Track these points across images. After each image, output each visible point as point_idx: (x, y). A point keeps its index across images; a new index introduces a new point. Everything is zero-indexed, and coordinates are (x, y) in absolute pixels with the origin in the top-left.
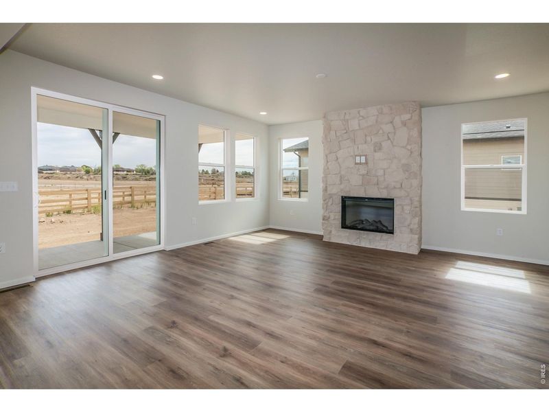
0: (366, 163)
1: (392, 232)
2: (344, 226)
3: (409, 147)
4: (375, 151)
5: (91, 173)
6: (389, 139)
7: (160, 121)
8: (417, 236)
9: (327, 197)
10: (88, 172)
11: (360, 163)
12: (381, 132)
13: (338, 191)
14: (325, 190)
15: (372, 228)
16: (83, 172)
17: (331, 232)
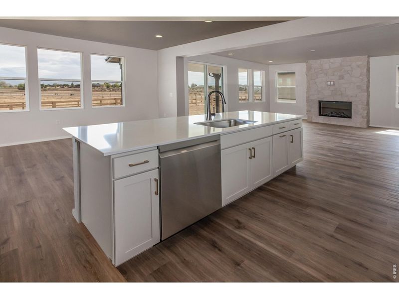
0: (334, 85)
1: (350, 118)
2: (320, 115)
3: (361, 77)
4: (340, 79)
5: (110, 87)
6: (348, 73)
7: (222, 68)
8: (366, 120)
9: (309, 101)
10: (108, 87)
11: (330, 85)
12: (343, 70)
13: (317, 98)
14: (308, 97)
15: (338, 116)
16: (105, 87)
17: (312, 117)
